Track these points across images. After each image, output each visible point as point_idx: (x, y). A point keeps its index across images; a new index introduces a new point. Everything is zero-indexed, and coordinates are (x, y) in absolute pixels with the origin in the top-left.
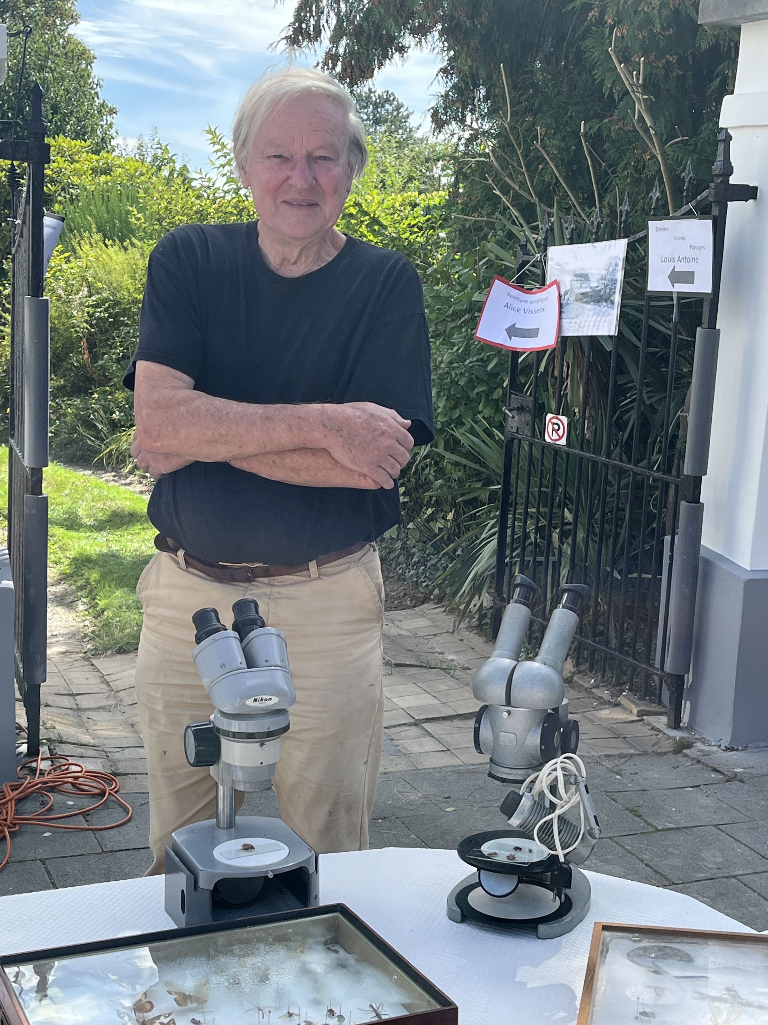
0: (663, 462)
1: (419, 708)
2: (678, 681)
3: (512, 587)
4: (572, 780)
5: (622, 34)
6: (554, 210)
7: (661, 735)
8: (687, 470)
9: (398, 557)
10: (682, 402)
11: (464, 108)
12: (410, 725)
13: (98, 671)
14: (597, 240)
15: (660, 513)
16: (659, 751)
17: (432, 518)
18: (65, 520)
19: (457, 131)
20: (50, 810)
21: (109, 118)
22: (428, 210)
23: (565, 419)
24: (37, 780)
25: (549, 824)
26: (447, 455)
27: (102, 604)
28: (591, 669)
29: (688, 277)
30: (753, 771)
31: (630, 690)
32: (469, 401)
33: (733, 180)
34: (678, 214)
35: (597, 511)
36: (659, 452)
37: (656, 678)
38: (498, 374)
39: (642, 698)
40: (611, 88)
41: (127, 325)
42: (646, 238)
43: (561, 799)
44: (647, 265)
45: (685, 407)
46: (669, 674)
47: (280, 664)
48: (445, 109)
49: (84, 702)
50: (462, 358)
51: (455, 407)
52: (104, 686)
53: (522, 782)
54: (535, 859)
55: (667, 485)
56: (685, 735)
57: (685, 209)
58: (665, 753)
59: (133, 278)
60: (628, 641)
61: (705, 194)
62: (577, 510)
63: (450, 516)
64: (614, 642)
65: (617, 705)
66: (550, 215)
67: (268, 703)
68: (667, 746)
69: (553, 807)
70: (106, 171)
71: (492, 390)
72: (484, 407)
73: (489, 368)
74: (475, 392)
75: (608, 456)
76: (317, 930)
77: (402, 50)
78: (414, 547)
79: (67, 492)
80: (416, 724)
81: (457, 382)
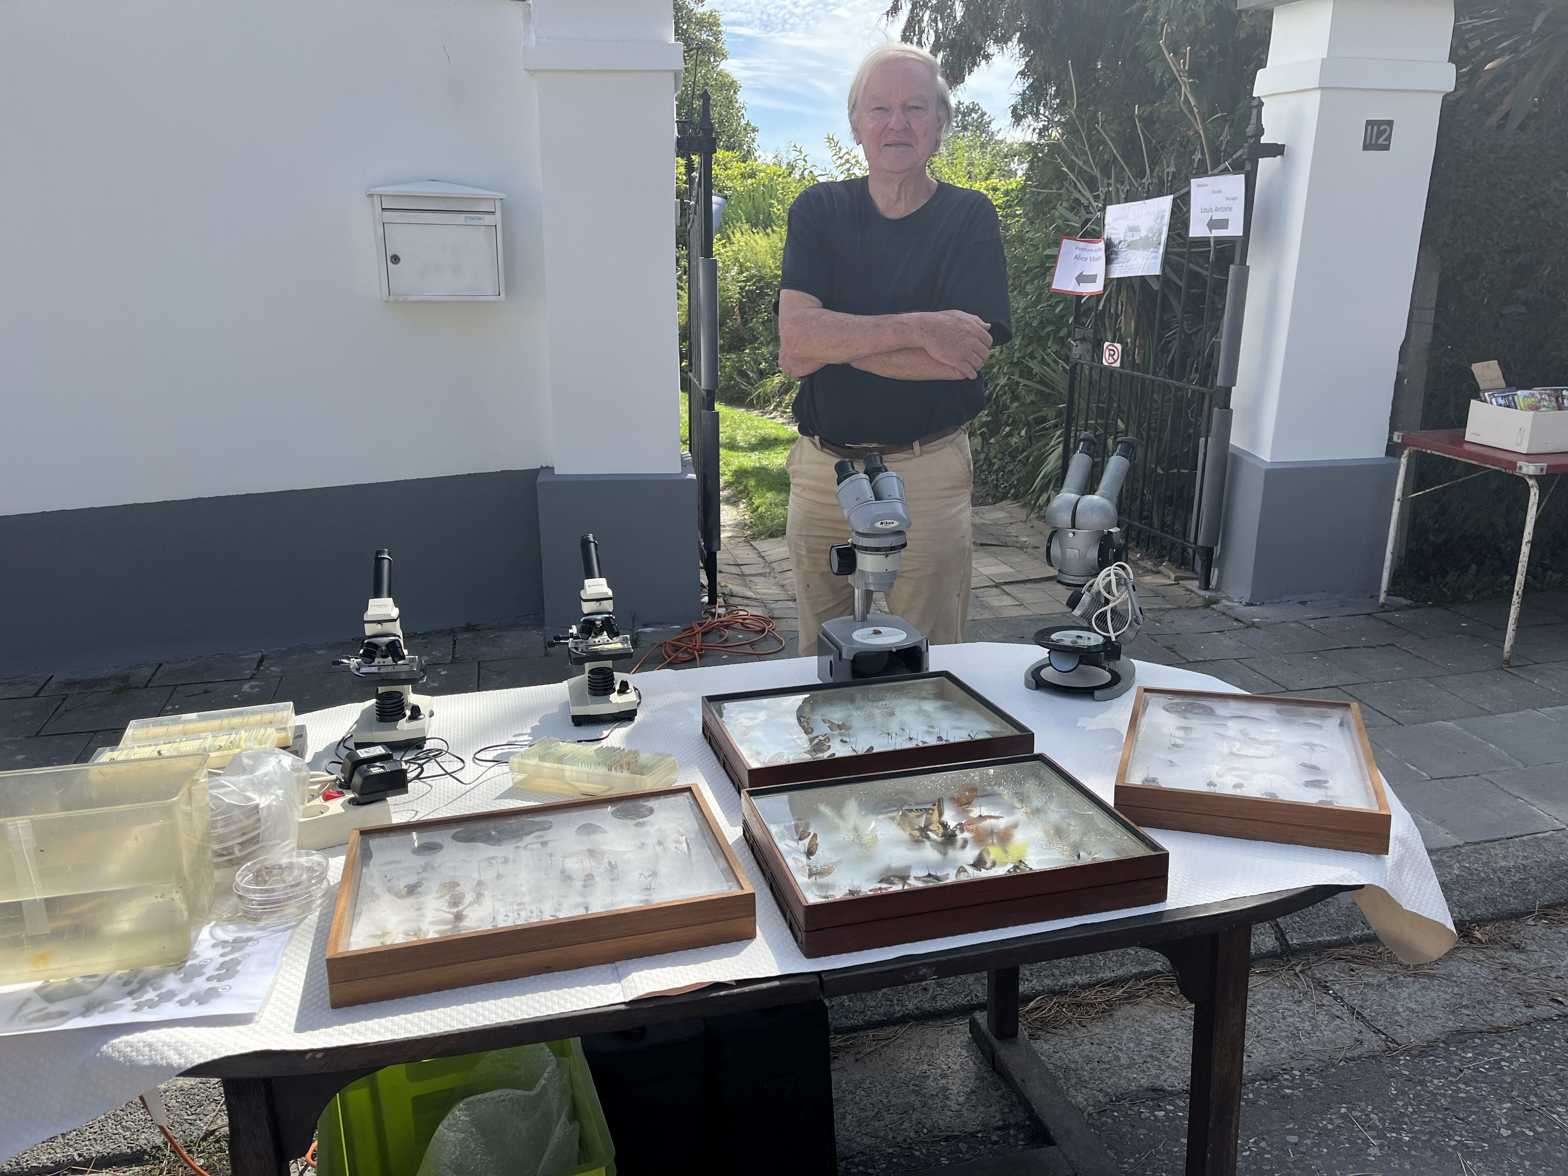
0: (1200, 378)
1: (998, 575)
2: (1209, 551)
3: (1077, 442)
4: (1122, 582)
5: (1172, 30)
6: (1112, 181)
7: (1193, 595)
8: (1219, 382)
9: (982, 466)
10: (1216, 331)
11: (1039, 104)
12: (992, 587)
13: (756, 549)
14: (1147, 198)
15: (1196, 421)
16: (1192, 606)
17: (1010, 434)
18: (727, 443)
19: (1032, 123)
20: (726, 640)
21: (752, 135)
22: (1007, 193)
23: (1119, 346)
24: (716, 620)
25: (1104, 614)
26: (1023, 381)
27: (757, 502)
28: (1137, 546)
29: (1223, 224)
30: (1268, 620)
31: (1169, 561)
32: (1040, 339)
33: (1263, 140)
34: (1216, 171)
35: (1144, 423)
36: (1196, 372)
37: (1190, 551)
38: (1064, 316)
39: (1179, 567)
40: (1162, 77)
41: (769, 295)
42: (1188, 193)
43: (1114, 596)
44: (1188, 219)
45: (1219, 334)
46: (1201, 547)
47: (898, 497)
48: (1023, 105)
49: (747, 570)
50: (1035, 304)
51: (1028, 345)
52: (760, 559)
53: (1083, 586)
54: (1093, 643)
55: (1203, 396)
56: (1213, 594)
57: (1222, 167)
58: (1197, 608)
59: (773, 257)
60: (1168, 523)
61: (1239, 153)
62: (1128, 421)
63: (1023, 433)
64: (1156, 524)
65: (1158, 572)
66: (1109, 185)
67: (891, 526)
68: (1198, 602)
69: (1107, 602)
70: (752, 175)
71: (1059, 329)
72: (1052, 343)
73: (1057, 311)
74: (1046, 331)
75: (1155, 374)
76: (928, 687)
77: (987, 57)
78: (995, 457)
79: (728, 423)
80: (997, 586)
81: (1031, 324)
